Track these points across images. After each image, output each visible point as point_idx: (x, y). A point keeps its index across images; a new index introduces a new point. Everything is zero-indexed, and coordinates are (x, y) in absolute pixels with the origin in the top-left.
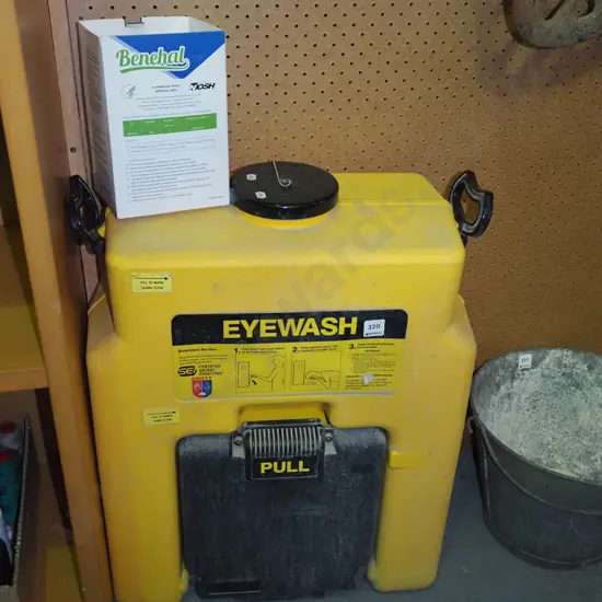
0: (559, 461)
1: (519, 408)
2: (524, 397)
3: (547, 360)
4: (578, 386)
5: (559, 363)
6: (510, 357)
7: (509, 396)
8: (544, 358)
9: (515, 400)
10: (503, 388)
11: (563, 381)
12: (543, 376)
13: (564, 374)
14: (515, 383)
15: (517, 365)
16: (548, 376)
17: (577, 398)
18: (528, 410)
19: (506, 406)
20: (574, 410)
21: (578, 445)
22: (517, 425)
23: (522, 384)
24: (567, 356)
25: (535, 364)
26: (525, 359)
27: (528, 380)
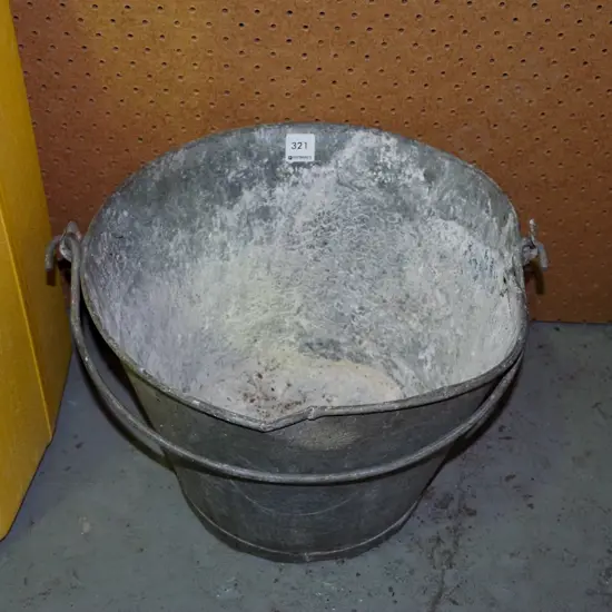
0: (369, 352)
1: (291, 241)
2: (300, 219)
3: (349, 152)
4: (408, 212)
5: (372, 160)
6: (263, 136)
7: (265, 214)
8: (341, 146)
9: (280, 223)
10: (248, 196)
11: (379, 196)
12: (339, 182)
13: (381, 184)
14: (278, 190)
15: (282, 154)
16: (351, 184)
17: (405, 236)
18: (312, 247)
19: (259, 233)
20: (399, 259)
21: (402, 326)
22: (288, 273)
23: (296, 194)
24: (388, 147)
25: (322, 157)
26: (300, 144)
27: (308, 186)
